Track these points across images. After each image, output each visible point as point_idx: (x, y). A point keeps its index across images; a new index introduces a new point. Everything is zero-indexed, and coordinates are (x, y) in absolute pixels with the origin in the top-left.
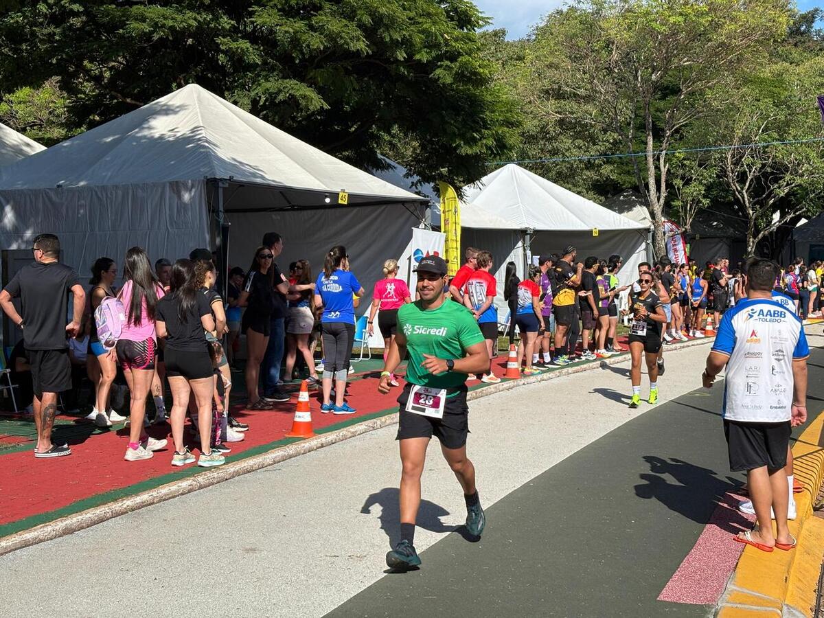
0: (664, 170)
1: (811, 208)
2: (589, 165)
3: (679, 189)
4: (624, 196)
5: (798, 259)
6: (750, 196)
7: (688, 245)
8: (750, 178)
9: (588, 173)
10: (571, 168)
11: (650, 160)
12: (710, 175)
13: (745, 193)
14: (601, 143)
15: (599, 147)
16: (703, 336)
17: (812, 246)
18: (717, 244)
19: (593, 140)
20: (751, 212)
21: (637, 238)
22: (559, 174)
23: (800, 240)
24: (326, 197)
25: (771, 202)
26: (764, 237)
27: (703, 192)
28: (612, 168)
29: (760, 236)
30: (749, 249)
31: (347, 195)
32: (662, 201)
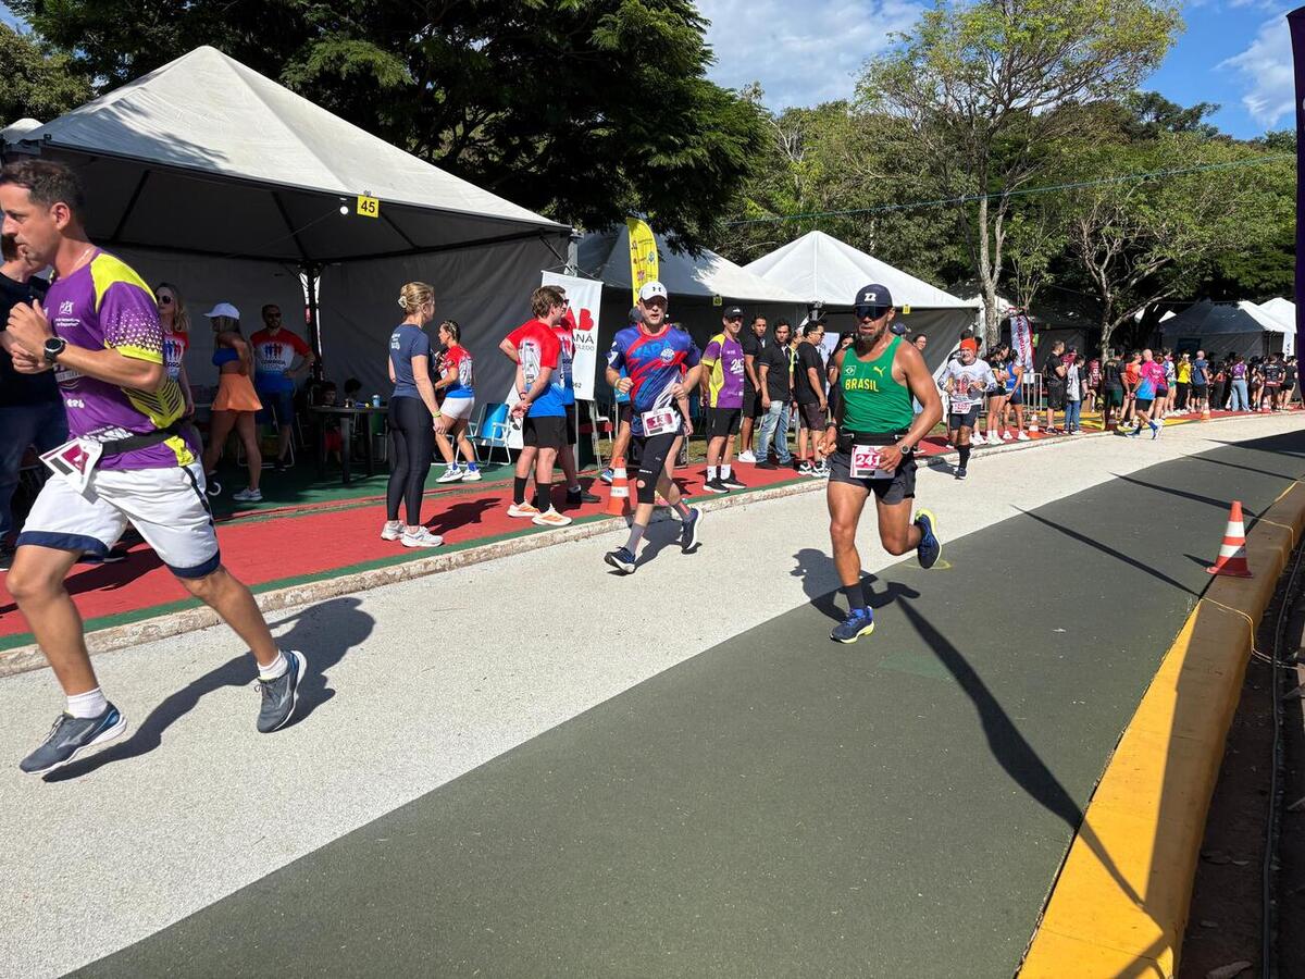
0: (1000, 239)
1: (1183, 290)
2: (930, 246)
3: (1016, 261)
4: (971, 282)
5: (1165, 349)
6: (1109, 276)
7: (1037, 336)
8: (1109, 255)
9: (927, 254)
10: (908, 248)
11: (984, 226)
12: (1056, 246)
13: (1102, 273)
14: (944, 221)
15: (940, 225)
16: (1028, 438)
17: (1180, 340)
18: (1072, 335)
19: (935, 217)
20: (1109, 296)
21: (963, 320)
22: (894, 254)
23: (1168, 334)
24: (343, 204)
25: (1134, 282)
26: (1123, 323)
27: (1046, 265)
28: (955, 249)
29: (1117, 322)
30: (1104, 338)
31: (377, 202)
32: (996, 276)
